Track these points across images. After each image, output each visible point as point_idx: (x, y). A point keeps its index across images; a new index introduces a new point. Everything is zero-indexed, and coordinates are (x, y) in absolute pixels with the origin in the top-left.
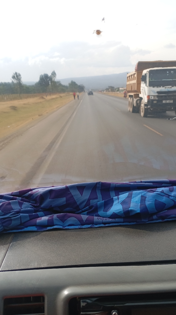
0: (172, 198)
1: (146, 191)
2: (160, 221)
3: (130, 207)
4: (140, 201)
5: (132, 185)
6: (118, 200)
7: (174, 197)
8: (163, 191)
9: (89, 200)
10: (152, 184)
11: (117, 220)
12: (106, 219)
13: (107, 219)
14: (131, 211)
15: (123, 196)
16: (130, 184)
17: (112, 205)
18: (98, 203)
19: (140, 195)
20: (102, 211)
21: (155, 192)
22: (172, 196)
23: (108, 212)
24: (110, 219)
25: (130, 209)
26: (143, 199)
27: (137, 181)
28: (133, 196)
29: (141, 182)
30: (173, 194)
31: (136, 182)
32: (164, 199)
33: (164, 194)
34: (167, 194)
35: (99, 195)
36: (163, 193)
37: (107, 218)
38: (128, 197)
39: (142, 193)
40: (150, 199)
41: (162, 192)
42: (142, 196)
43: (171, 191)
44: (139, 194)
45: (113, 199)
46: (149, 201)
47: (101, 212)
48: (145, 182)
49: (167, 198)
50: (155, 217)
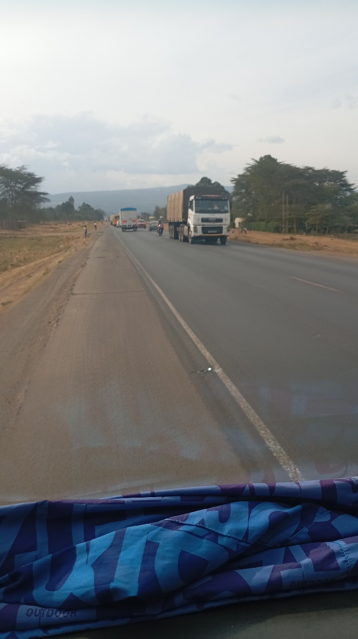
0: (222, 541)
1: (159, 525)
2: (193, 608)
3: (112, 580)
4: (140, 561)
5: (129, 504)
6: (88, 554)
7: (229, 537)
8: (202, 522)
9: (11, 554)
10: (178, 498)
11: (79, 614)
12: (50, 612)
13: (54, 616)
14: (117, 591)
15: (101, 542)
16: (123, 503)
17: (70, 569)
18: (36, 563)
19: (143, 541)
20: (44, 586)
21: (182, 528)
22: (223, 536)
23: (55, 592)
24: (60, 613)
25: (112, 585)
26: (151, 549)
27: (142, 493)
28: (125, 542)
29: (153, 495)
30: (228, 529)
31: (139, 496)
32: (203, 548)
33: (205, 532)
34: (211, 531)
35: (42, 539)
36: (201, 529)
37: (55, 610)
38: (111, 546)
39: (148, 531)
40: (168, 551)
41: (201, 525)
42: (148, 543)
43: (224, 519)
44: (141, 536)
45: (74, 548)
46: (164, 558)
47: (40, 592)
48: (163, 495)
49: (211, 544)
50: (179, 599)
